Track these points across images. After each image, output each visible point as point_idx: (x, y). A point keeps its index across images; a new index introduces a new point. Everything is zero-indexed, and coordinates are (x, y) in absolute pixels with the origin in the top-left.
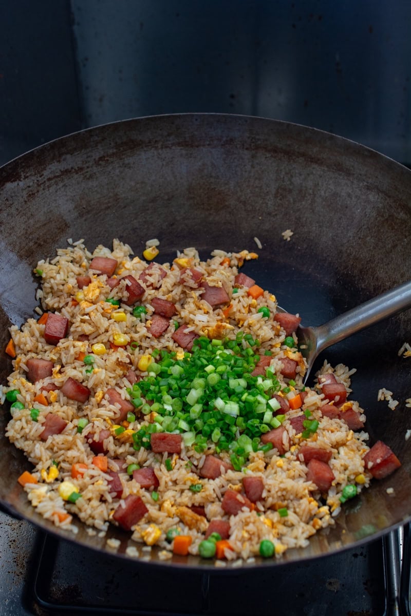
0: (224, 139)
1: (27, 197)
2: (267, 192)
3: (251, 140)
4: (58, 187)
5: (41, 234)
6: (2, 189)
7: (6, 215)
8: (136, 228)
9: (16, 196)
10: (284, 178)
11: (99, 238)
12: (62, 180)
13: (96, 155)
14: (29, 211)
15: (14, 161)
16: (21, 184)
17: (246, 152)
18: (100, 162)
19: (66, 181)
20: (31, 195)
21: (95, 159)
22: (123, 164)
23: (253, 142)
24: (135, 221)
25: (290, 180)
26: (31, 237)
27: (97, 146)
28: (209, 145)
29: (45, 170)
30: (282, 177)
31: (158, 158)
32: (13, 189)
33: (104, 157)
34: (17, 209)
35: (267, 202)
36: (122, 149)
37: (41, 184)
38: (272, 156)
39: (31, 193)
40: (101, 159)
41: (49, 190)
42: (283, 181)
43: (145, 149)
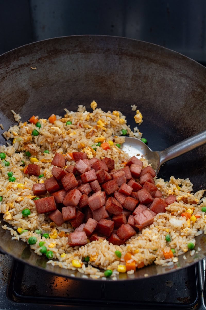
0: (105, 49)
2: (128, 78)
4: (17, 74)
5: (8, 99)
8: (58, 96)
10: (136, 70)
12: (19, 71)
13: (37, 57)
17: (116, 56)
18: (39, 61)
19: (21, 71)
20: (3, 79)
21: (36, 59)
22: (51, 62)
23: (120, 51)
24: (58, 92)
25: (139, 71)
26: (3, 101)
27: (37, 52)
28: (97, 52)
29: (10, 65)
30: (135, 69)
31: (70, 59)
33: (41, 58)
35: (127, 83)
36: (51, 54)
37: (8, 72)
38: (130, 58)
39: (3, 77)
40: (40, 59)
41: (12, 76)
42: (136, 72)
43: (63, 54)
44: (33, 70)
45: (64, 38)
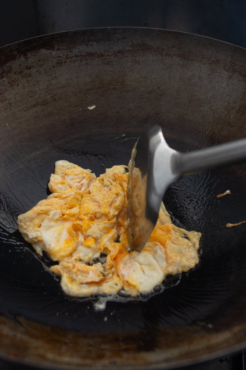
0: (213, 59)
1: (55, 63)
2: (233, 107)
3: (232, 64)
4: (82, 64)
5: (59, 93)
6: (37, 52)
7: (35, 71)
8: (131, 109)
9: (47, 60)
11: (101, 108)
12: (86, 60)
13: (116, 48)
16: (54, 53)
17: (225, 72)
18: (118, 54)
19: (89, 61)
20: (60, 63)
21: (114, 51)
22: (135, 60)
23: (232, 66)
24: (132, 104)
26: (50, 92)
27: (118, 41)
28: (200, 61)
29: (75, 48)
31: (162, 62)
32: (46, 54)
33: (122, 51)
34: (45, 70)
35: (231, 114)
36: (136, 48)
37: (69, 57)
38: (243, 80)
39: (59, 61)
40: (119, 52)
41: (74, 64)
43: (153, 53)
45: (159, 31)
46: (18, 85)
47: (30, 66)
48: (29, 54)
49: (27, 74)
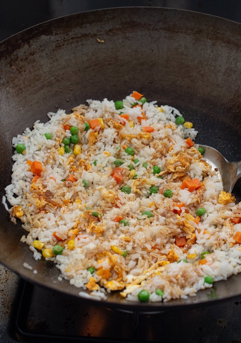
0: (196, 30)
1: (55, 47)
2: (219, 70)
3: (214, 33)
4: (78, 45)
5: (60, 73)
6: (39, 39)
7: (38, 56)
8: (127, 81)
10: (232, 62)
12: (82, 41)
13: (107, 27)
14: (55, 57)
15: (49, 22)
16: (52, 38)
17: (209, 41)
18: (109, 33)
20: (58, 47)
21: (106, 30)
22: (125, 37)
23: (215, 35)
24: (127, 76)
25: (235, 64)
26: (53, 74)
27: (108, 21)
28: (185, 32)
29: (71, 32)
30: (231, 61)
31: (149, 36)
32: (46, 40)
33: (112, 30)
34: (47, 54)
35: (218, 77)
36: (125, 26)
37: (66, 40)
38: (226, 46)
39: (58, 45)
40: (110, 30)
41: (71, 45)
42: (231, 64)
43: (141, 29)
44: (100, 42)
45: (145, 9)
46: (25, 71)
47: (33, 52)
48: (31, 42)
49: (32, 60)
